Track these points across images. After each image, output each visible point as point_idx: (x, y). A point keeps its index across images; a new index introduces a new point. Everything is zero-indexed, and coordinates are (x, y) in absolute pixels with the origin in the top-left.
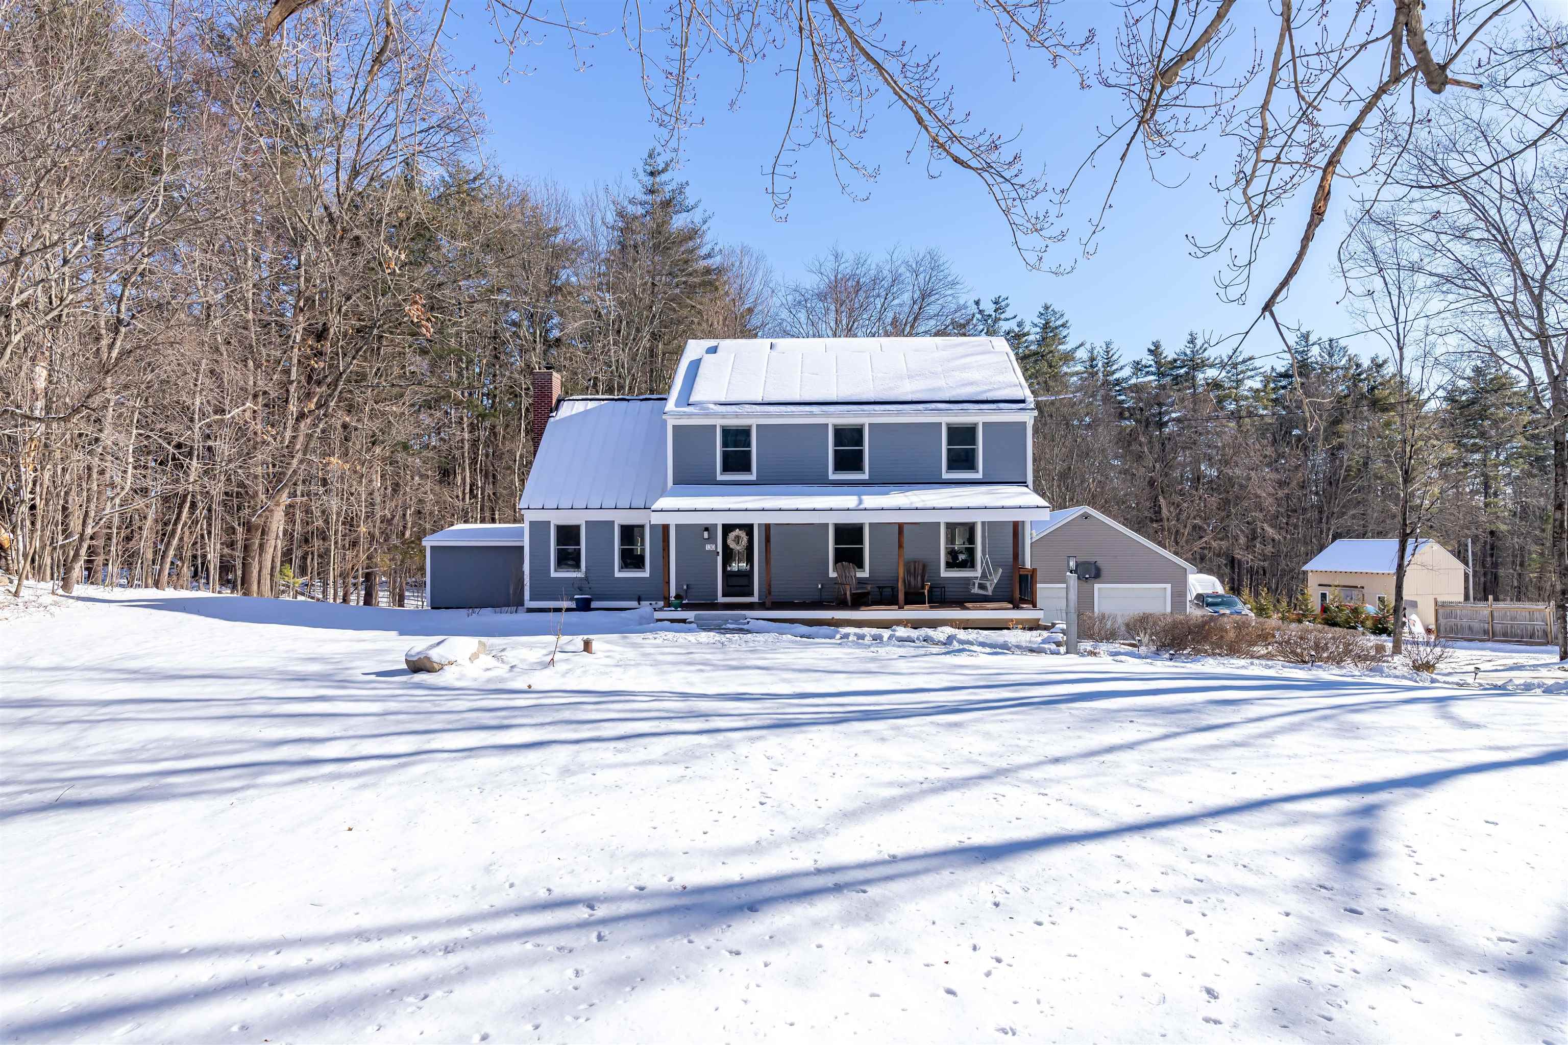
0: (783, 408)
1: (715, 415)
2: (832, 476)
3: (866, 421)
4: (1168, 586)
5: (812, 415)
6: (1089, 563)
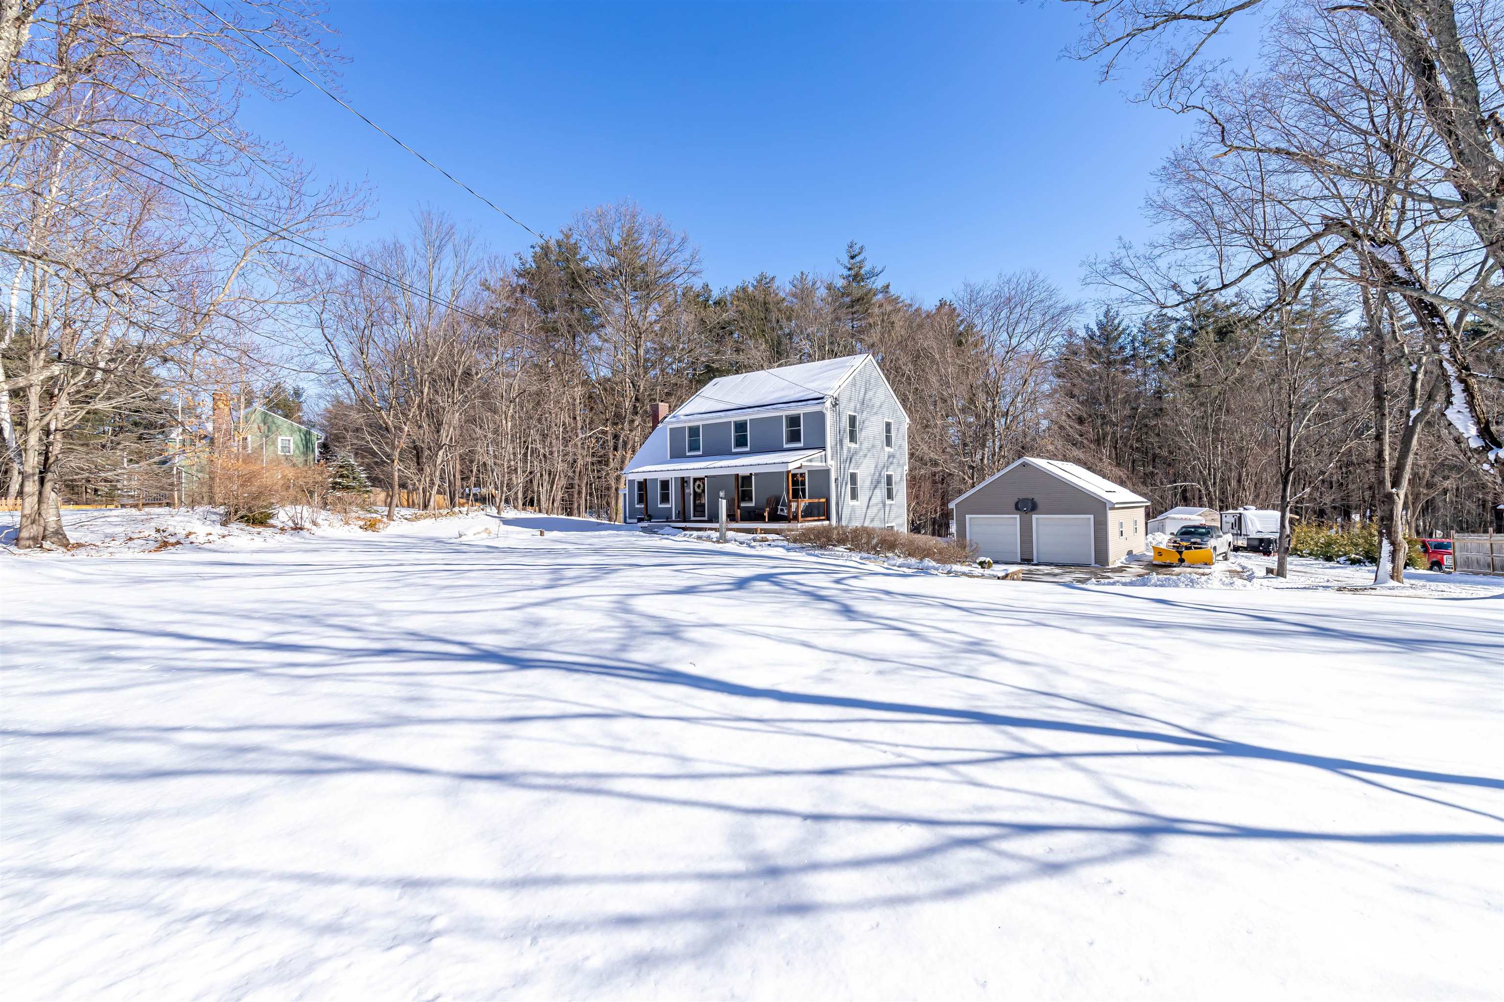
0: (714, 414)
1: (685, 422)
2: (734, 450)
3: (748, 418)
4: (1092, 517)
5: (720, 417)
6: (1027, 499)
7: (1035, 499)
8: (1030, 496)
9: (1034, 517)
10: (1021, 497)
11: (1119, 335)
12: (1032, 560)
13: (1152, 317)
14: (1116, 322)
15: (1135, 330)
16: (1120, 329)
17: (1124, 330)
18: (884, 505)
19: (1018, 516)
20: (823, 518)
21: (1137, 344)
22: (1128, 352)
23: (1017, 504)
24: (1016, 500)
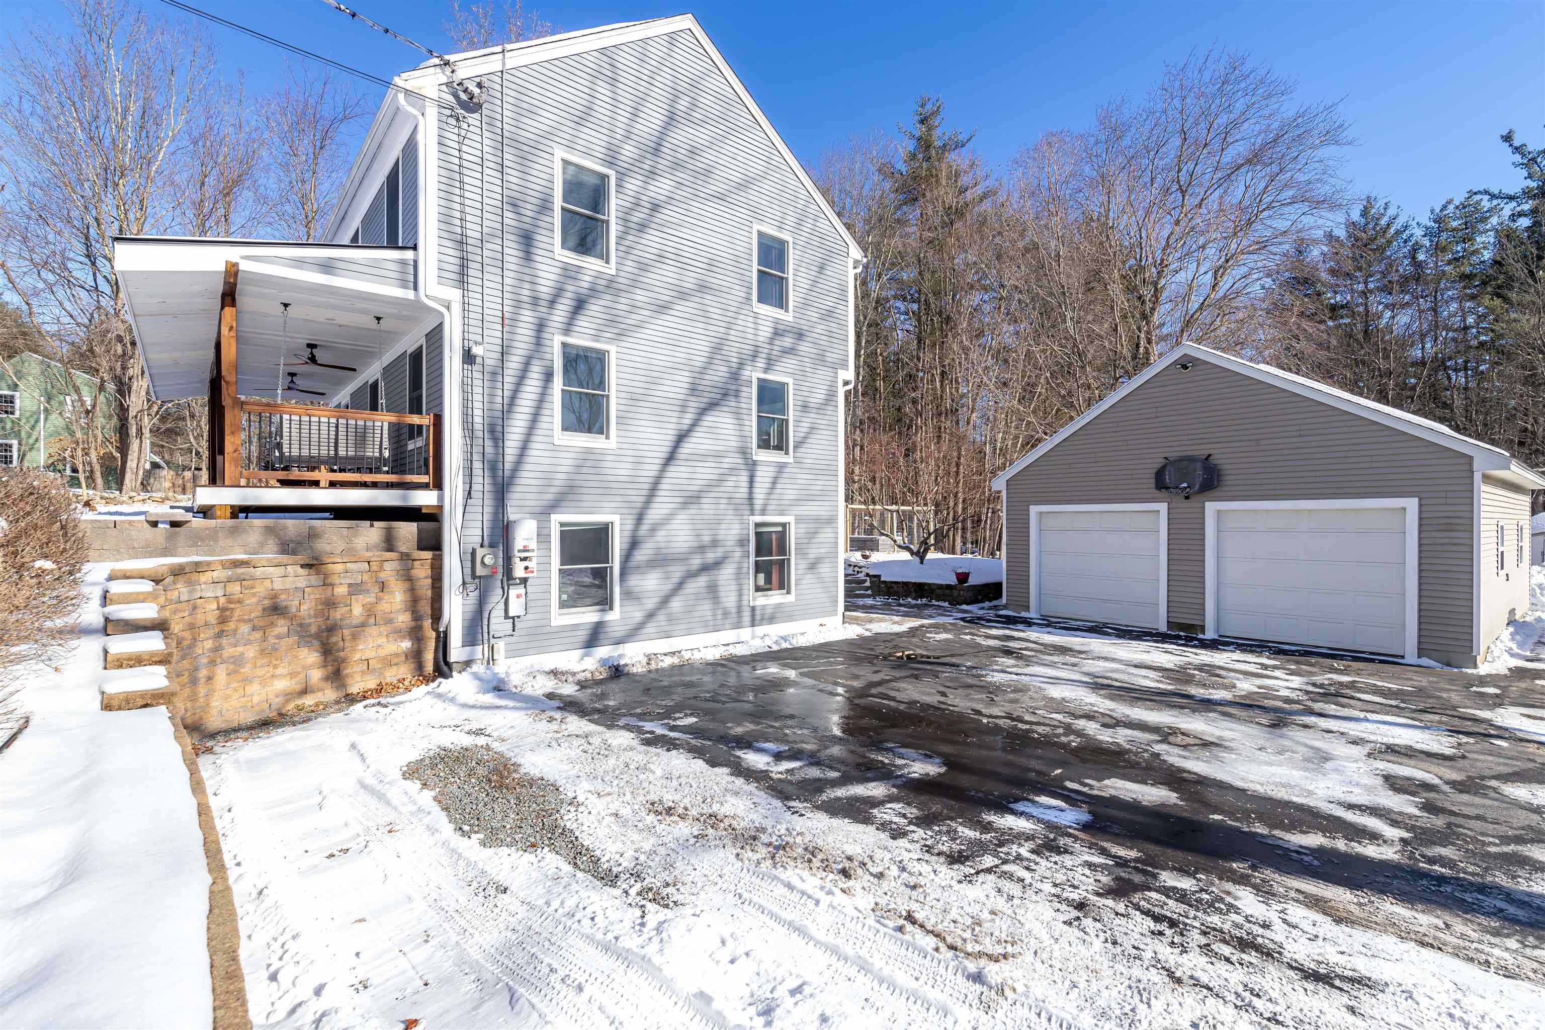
6: (1191, 459)
7: (1214, 460)
8: (1201, 451)
9: (1211, 508)
10: (1173, 455)
11: (1389, 242)
12: (1202, 629)
13: (1451, 208)
14: (1383, 222)
15: (1418, 233)
16: (1392, 231)
17: (1398, 233)
18: (752, 467)
19: (1163, 507)
20: (424, 479)
21: (1421, 257)
22: (1406, 267)
23: (1159, 475)
24: (1159, 462)
